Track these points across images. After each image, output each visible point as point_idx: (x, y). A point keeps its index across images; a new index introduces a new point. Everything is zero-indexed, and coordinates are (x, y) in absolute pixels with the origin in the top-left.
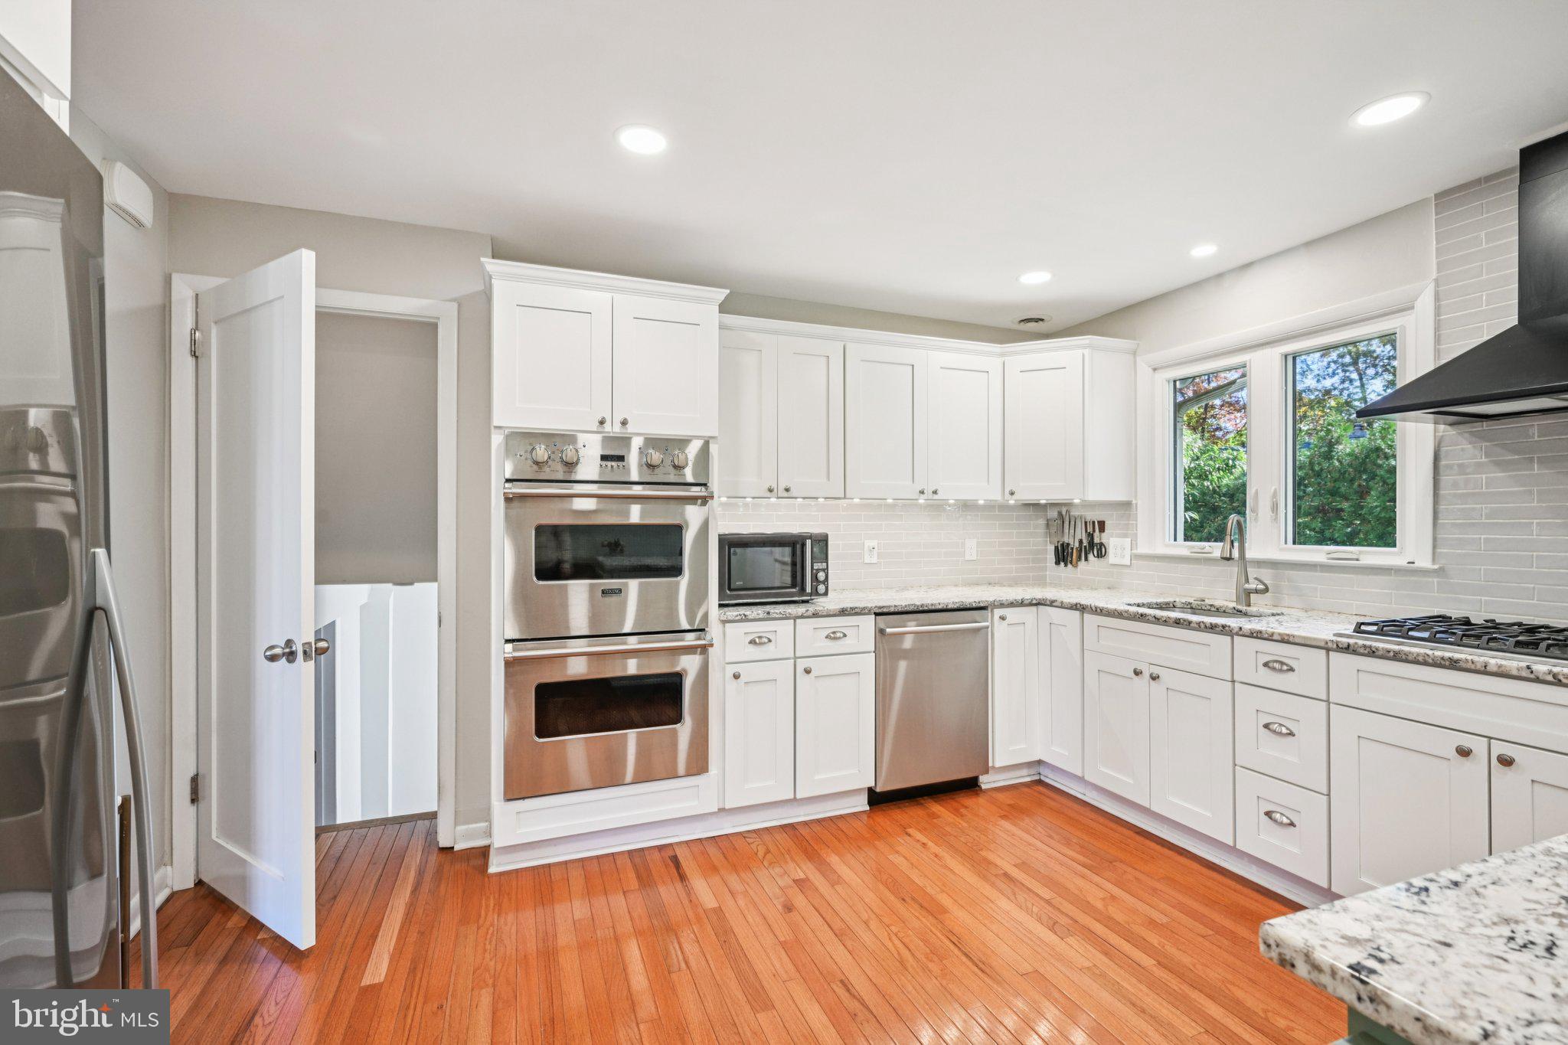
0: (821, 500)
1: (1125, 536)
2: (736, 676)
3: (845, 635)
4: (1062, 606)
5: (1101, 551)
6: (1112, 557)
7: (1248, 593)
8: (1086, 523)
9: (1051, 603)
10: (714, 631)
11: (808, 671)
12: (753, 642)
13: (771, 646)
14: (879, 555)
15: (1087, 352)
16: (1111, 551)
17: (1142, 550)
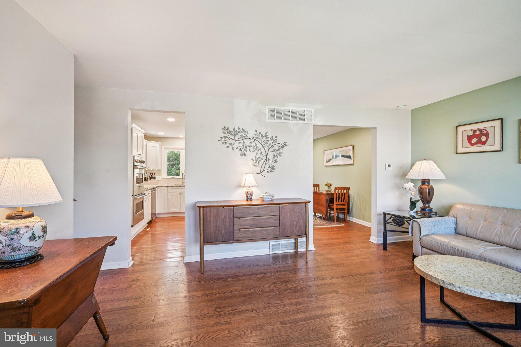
1: (160, 175)
4: (164, 186)
5: (154, 178)
6: (157, 179)
7: (183, 182)
8: (151, 173)
9: (161, 186)
16: (157, 178)
17: (163, 178)
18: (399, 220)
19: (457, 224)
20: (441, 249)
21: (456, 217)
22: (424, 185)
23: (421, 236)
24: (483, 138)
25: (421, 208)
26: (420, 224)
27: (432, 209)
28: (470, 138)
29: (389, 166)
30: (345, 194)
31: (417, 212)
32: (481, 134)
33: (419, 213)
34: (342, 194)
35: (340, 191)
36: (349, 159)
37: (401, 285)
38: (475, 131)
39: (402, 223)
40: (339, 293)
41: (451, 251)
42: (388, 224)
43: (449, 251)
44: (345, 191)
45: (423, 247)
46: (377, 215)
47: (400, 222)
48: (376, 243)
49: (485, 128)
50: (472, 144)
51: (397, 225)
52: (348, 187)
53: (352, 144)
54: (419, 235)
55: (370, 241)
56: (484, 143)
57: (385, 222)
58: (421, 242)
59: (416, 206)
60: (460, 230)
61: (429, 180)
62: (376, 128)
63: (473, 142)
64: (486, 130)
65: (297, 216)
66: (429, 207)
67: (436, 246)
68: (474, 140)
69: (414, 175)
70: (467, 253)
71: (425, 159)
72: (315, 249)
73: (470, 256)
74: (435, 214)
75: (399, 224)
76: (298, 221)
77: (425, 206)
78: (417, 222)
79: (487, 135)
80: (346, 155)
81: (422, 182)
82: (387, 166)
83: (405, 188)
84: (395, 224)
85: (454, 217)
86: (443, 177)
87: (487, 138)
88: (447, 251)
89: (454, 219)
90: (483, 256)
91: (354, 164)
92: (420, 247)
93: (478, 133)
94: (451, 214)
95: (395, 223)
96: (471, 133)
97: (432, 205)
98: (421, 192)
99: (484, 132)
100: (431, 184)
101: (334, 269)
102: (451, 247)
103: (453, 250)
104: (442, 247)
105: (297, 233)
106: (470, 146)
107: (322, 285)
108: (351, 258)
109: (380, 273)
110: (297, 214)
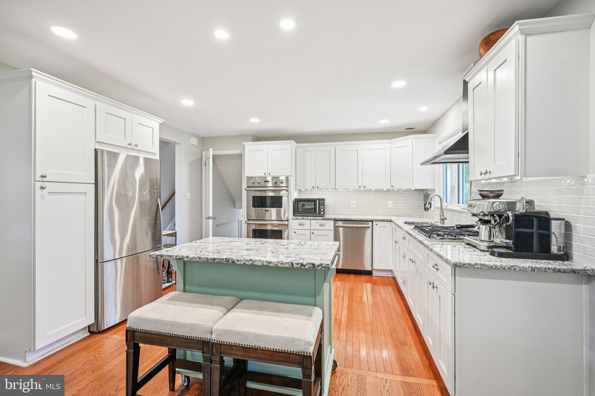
0: (330, 190)
2: (295, 232)
3: (325, 225)
10: (291, 221)
11: (313, 233)
12: (300, 225)
13: (304, 226)
14: (356, 205)
15: (413, 140)
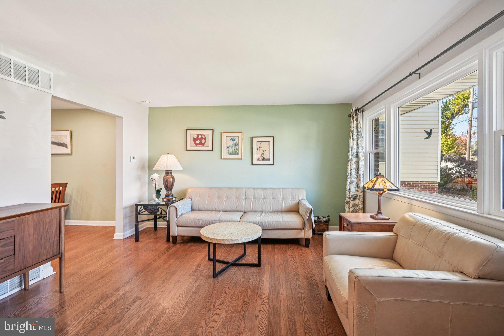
18: (153, 209)
19: (193, 202)
20: (194, 223)
21: (191, 198)
22: (169, 175)
23: (177, 218)
24: (203, 141)
25: (165, 195)
26: (177, 208)
27: (173, 195)
28: (195, 140)
29: (134, 158)
30: (60, 191)
31: (163, 199)
32: (202, 138)
33: (164, 199)
34: (57, 192)
35: (57, 189)
36: (64, 148)
37: (178, 263)
38: (198, 135)
39: (157, 211)
40: (142, 298)
41: (201, 223)
42: (139, 215)
43: (200, 223)
44: (61, 188)
45: (178, 226)
46: (124, 208)
47: (154, 210)
48: (122, 238)
49: (204, 135)
50: (196, 145)
51: (151, 214)
52: (65, 182)
53: (69, 129)
54: (176, 217)
55: (114, 238)
56: (203, 144)
57: (138, 213)
58: (177, 223)
59: (160, 194)
60: (195, 207)
61: (171, 171)
62: (122, 118)
63: (197, 143)
64: (204, 136)
65: (47, 230)
66: (171, 193)
67: (190, 222)
68: (198, 142)
69: (161, 167)
70: (212, 221)
71: (168, 153)
72: (55, 272)
73: (213, 222)
74: (175, 198)
75: (153, 212)
76: (48, 237)
77: (169, 193)
78: (174, 206)
79: (205, 139)
80: (57, 141)
81: (166, 172)
82: (132, 158)
83: (153, 179)
84: (149, 214)
85: (190, 198)
86: (180, 168)
87: (205, 141)
88: (198, 224)
89: (190, 200)
90: (220, 220)
91: (72, 154)
92: (176, 227)
93: (200, 137)
94: (187, 196)
95: (149, 212)
96: (196, 137)
97: (173, 191)
98: (166, 181)
99: (204, 137)
100: (173, 174)
101: (108, 280)
102: (201, 220)
103: (202, 222)
104: (194, 221)
105: (47, 255)
106: (195, 145)
107: (115, 302)
108: (113, 262)
109: (154, 262)
110: (47, 226)
